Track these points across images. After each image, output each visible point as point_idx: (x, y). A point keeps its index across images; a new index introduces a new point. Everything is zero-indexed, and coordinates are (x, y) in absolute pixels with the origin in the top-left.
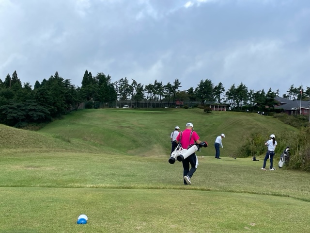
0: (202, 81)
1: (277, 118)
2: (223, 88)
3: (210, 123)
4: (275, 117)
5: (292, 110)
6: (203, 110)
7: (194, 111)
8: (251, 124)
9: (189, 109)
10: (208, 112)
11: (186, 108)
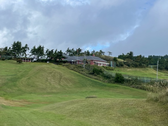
0: (15, 42)
1: (65, 66)
2: (28, 48)
3: (23, 70)
4: (64, 66)
5: (72, 62)
6: (16, 61)
7: (9, 62)
8: (51, 70)
9: (5, 61)
10: (20, 63)
11: (3, 60)
